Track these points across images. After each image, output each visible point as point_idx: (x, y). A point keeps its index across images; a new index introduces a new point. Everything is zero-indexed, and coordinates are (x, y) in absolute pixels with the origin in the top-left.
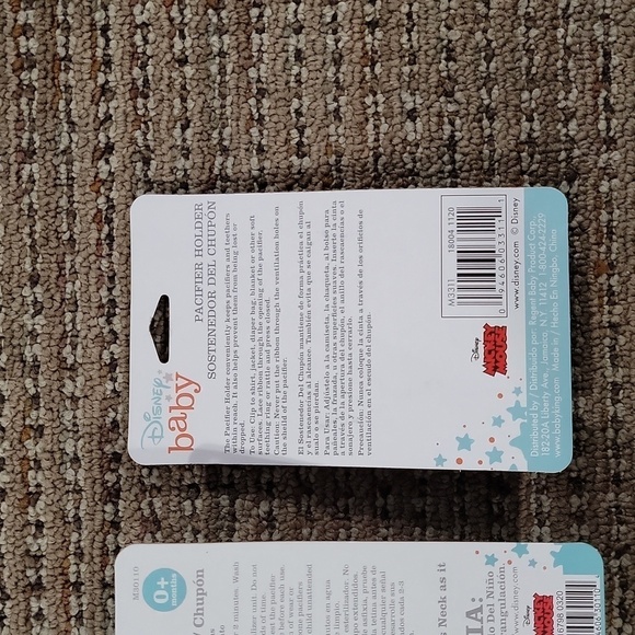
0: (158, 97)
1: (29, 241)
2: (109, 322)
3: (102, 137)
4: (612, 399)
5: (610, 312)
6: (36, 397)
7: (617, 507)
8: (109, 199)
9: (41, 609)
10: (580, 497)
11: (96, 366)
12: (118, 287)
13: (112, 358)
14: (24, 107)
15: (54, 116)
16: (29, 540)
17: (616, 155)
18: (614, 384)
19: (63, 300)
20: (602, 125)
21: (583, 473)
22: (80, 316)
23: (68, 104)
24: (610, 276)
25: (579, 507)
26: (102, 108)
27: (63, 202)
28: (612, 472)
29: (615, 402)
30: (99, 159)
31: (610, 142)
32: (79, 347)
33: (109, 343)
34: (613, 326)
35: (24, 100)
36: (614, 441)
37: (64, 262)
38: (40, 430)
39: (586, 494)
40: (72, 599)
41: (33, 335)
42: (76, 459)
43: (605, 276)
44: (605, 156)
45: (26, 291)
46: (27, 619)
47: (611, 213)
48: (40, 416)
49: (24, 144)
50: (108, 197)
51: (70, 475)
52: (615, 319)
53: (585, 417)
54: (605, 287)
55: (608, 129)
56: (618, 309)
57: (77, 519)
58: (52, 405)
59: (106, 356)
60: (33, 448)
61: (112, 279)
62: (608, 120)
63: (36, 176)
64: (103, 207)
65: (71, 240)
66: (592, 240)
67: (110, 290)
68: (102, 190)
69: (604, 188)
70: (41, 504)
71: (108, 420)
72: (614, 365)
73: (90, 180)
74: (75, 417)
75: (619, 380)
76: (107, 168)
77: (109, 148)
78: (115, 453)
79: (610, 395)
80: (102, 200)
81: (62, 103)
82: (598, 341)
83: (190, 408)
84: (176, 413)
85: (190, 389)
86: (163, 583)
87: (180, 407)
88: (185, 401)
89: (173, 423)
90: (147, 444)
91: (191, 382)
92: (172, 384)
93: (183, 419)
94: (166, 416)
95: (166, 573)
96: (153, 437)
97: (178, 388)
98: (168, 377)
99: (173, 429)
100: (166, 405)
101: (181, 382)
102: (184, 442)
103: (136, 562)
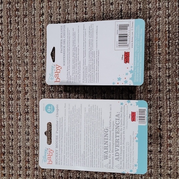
0: (54, 2)
1: (26, 36)
2: (43, 54)
3: (41, 11)
4: (159, 71)
5: (159, 50)
6: (27, 71)
7: (159, 97)
8: (43, 26)
9: (28, 118)
10: (150, 94)
11: (40, 64)
12: (45, 46)
13: (43, 62)
14: (24, 5)
15: (31, 7)
16: (26, 102)
17: (161, 12)
18: (159, 68)
19: (33, 49)
20: (158, 5)
21: (151, 89)
22: (36, 52)
23: (34, 4)
24: (159, 41)
25: (150, 97)
26: (41, 5)
27: (33, 27)
28: (158, 89)
29: (159, 72)
30: (41, 17)
31: (159, 9)
32: (36, 59)
33: (43, 59)
34: (159, 54)
35: (25, 4)
36: (159, 81)
37: (33, 40)
38: (28, 78)
39: (152, 94)
40: (35, 115)
41: (26, 57)
42: (36, 85)
43: (157, 41)
44: (158, 12)
45: (25, 47)
46: (25, 120)
47: (159, 26)
48: (28, 75)
49: (25, 14)
50: (42, 25)
51: (34, 88)
52: (160, 52)
53: (152, 75)
54: (158, 44)
55: (159, 5)
56: (160, 49)
57: (36, 98)
58: (30, 72)
59: (42, 61)
60: (27, 82)
61: (43, 44)
62: (159, 3)
63: (27, 21)
64: (41, 27)
65: (35, 35)
66: (155, 33)
67: (43, 46)
68: (41, 24)
69: (158, 20)
70: (28, 94)
71: (43, 76)
72: (159, 63)
73: (39, 21)
74: (35, 75)
75: (161, 67)
76: (42, 18)
77: (43, 14)
78: (44, 83)
79: (158, 70)
80: (41, 26)
81: (33, 4)
82: (155, 57)
83: (59, 72)
84: (56, 74)
85: (59, 68)
86: (49, 107)
87: (57, 72)
88: (58, 71)
89: (56, 76)
90: (50, 80)
91: (60, 67)
92: (56, 67)
93: (58, 75)
94: (54, 74)
95: (50, 105)
96: (51, 79)
97: (57, 68)
98: (55, 65)
99: (56, 77)
100: (54, 72)
101: (57, 67)
102: (58, 80)
103: (44, 103)
